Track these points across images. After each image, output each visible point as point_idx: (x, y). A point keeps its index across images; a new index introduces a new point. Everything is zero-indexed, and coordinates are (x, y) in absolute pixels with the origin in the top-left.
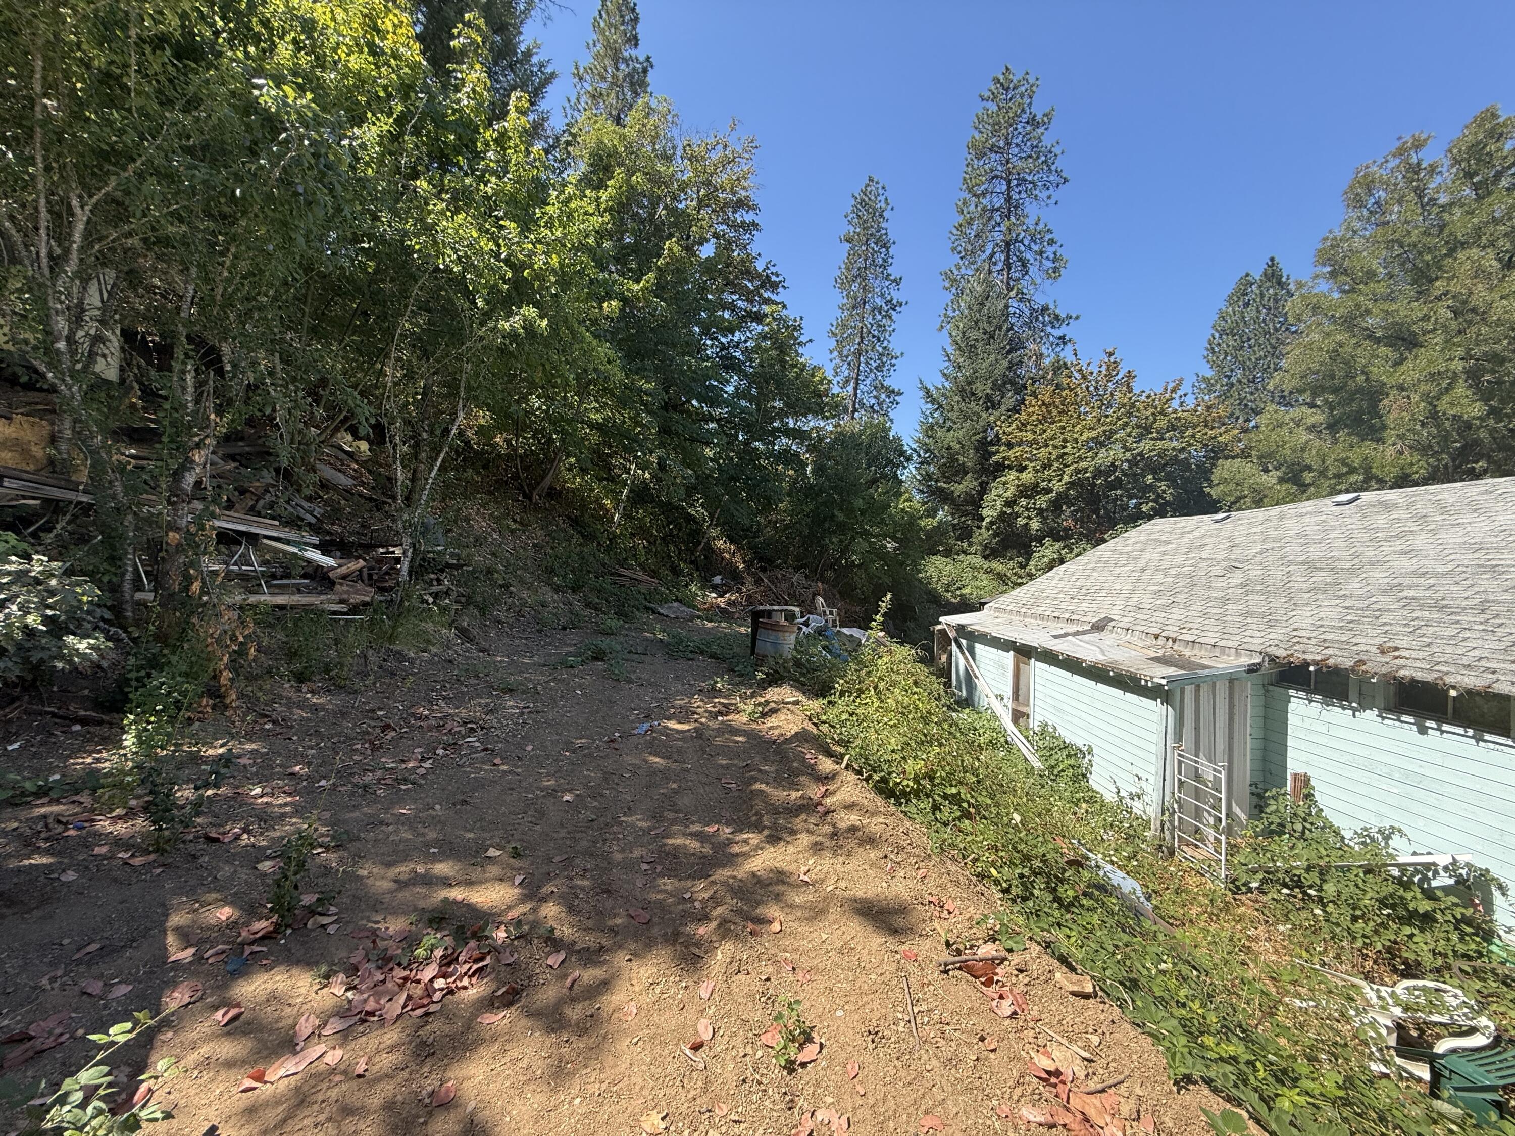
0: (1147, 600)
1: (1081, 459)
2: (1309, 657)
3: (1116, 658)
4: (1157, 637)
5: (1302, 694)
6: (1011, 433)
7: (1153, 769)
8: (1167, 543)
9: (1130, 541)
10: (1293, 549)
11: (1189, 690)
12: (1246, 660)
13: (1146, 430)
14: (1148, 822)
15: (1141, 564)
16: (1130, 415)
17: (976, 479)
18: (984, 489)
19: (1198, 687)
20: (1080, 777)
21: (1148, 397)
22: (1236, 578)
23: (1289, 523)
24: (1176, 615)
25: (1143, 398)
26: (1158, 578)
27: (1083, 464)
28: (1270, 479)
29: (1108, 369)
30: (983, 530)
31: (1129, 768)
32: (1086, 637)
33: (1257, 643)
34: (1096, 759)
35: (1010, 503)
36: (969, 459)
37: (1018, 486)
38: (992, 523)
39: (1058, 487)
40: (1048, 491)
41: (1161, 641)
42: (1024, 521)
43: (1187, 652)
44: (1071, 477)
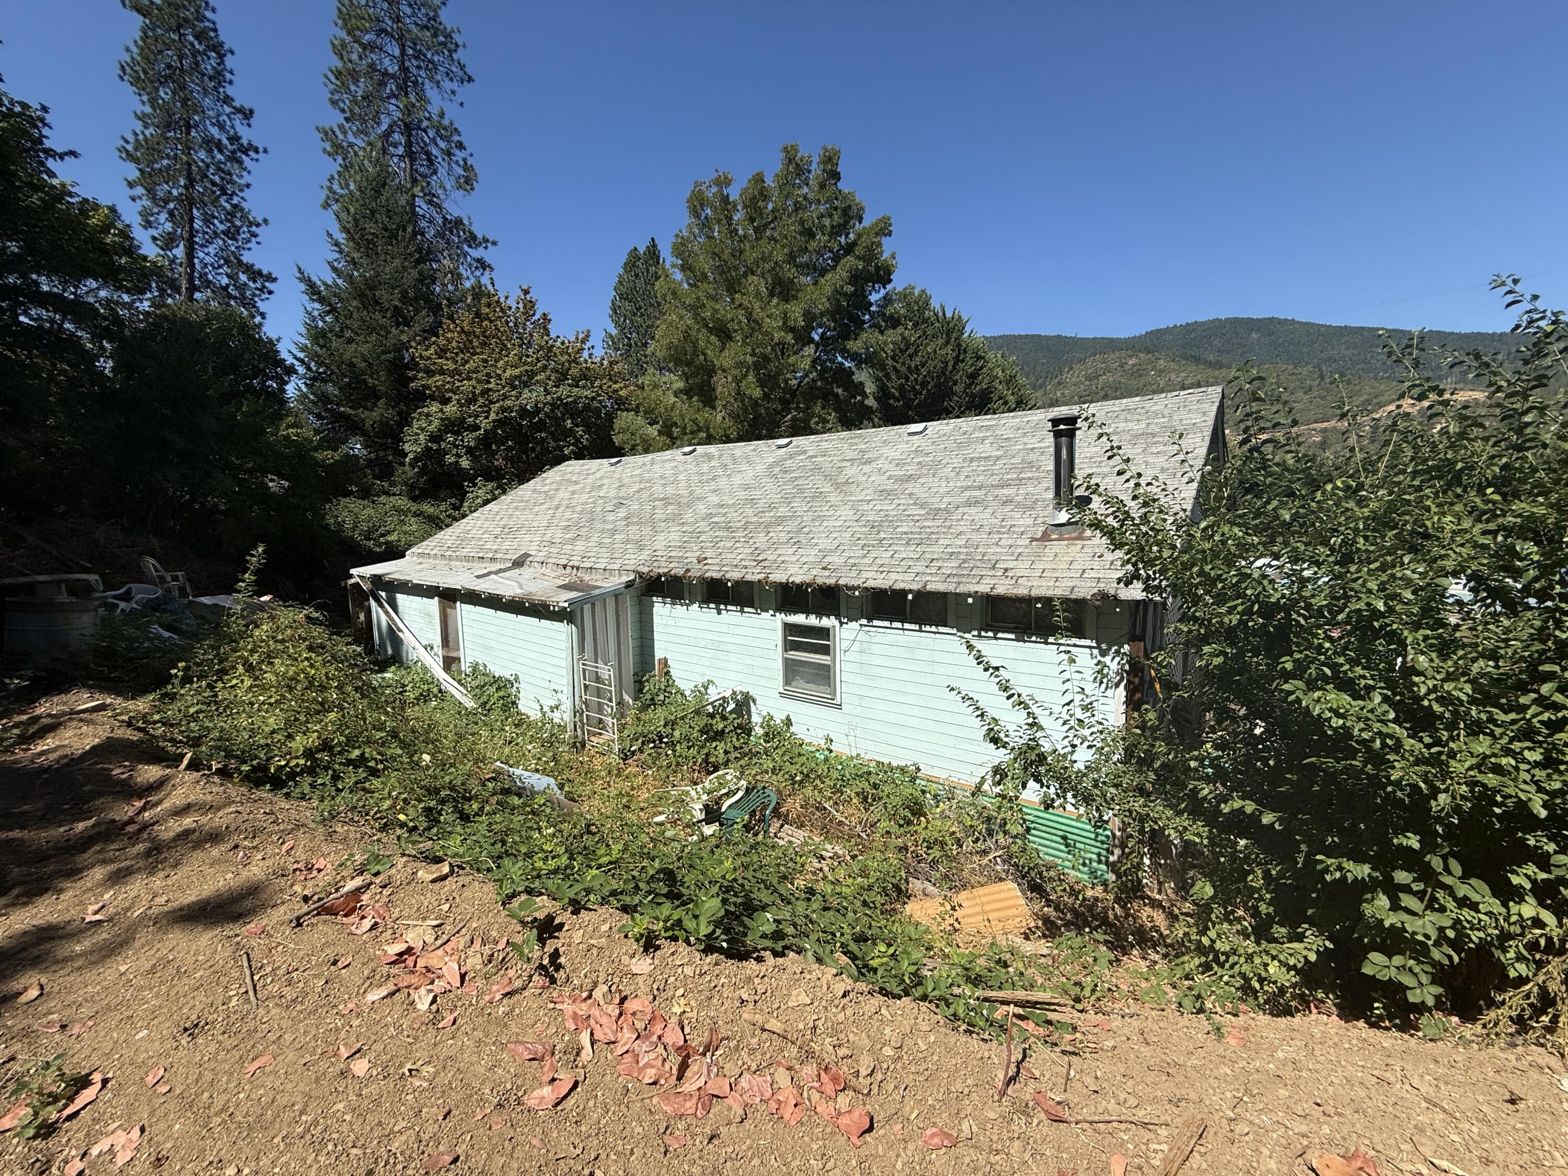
0: (559, 535)
1: (505, 397)
2: (661, 571)
3: (531, 590)
4: (565, 567)
5: (660, 599)
6: (429, 358)
7: (565, 681)
8: (576, 483)
9: (548, 481)
10: (657, 489)
11: (587, 608)
12: (625, 579)
13: (562, 376)
14: (565, 727)
15: (555, 502)
16: (549, 358)
17: (393, 407)
18: (405, 420)
19: (593, 605)
20: (509, 705)
21: (563, 343)
22: (622, 513)
23: (656, 467)
24: (580, 546)
25: (558, 344)
26: (568, 515)
27: (508, 403)
28: (653, 431)
29: (525, 307)
30: (407, 468)
31: (547, 685)
32: (507, 574)
33: (631, 564)
34: (522, 686)
35: (435, 438)
36: (380, 381)
37: (442, 419)
38: (416, 459)
39: (485, 424)
40: (477, 428)
41: (568, 570)
42: (453, 459)
43: (587, 578)
44: (497, 414)
